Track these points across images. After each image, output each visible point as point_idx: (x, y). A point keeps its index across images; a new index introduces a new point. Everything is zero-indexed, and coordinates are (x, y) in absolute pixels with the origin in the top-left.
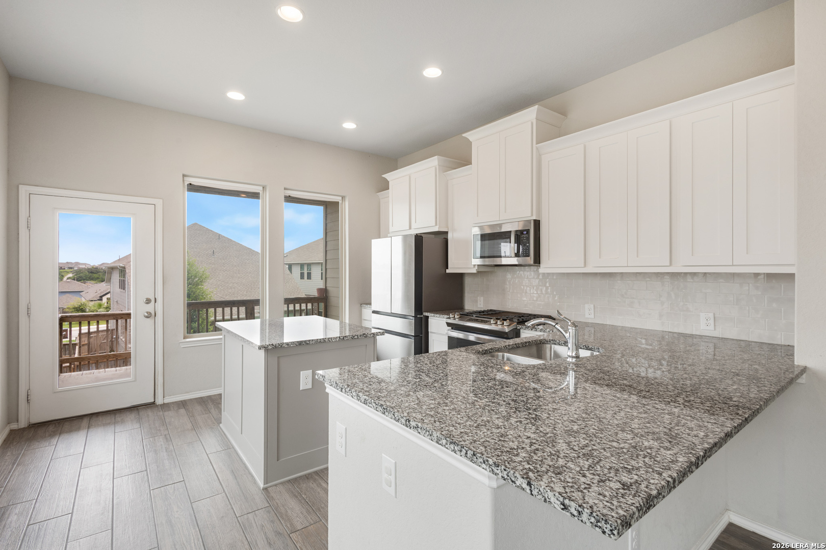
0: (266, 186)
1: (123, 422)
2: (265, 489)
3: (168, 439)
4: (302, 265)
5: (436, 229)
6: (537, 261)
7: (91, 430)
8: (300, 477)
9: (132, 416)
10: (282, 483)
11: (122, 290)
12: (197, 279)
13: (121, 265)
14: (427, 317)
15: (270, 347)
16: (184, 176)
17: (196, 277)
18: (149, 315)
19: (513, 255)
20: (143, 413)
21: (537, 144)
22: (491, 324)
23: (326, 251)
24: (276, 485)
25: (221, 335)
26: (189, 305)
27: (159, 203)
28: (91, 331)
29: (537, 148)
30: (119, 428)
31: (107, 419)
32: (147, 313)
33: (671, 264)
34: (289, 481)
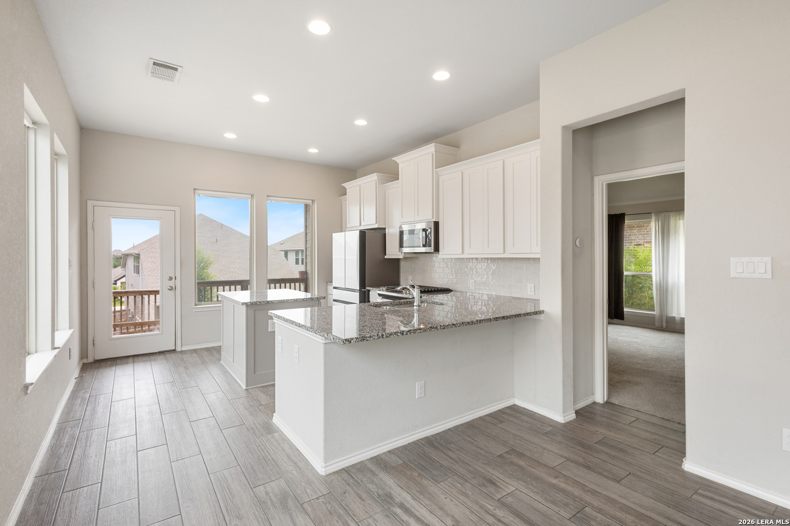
0: (253, 194)
1: (155, 360)
2: (246, 390)
3: (186, 368)
4: (297, 252)
5: (376, 226)
6: (437, 249)
7: (135, 364)
8: (269, 385)
9: (162, 356)
10: (257, 387)
11: (137, 275)
12: (202, 264)
13: (136, 252)
14: (369, 291)
15: (249, 304)
16: (195, 189)
17: (202, 262)
18: (171, 289)
19: (422, 246)
20: (168, 355)
21: (436, 169)
22: (403, 294)
23: (306, 241)
24: (253, 388)
25: (221, 304)
26: (199, 283)
27: (178, 209)
28: (116, 310)
29: (436, 172)
30: (153, 363)
31: (145, 358)
32: (170, 287)
33: (504, 252)
34: (262, 387)
